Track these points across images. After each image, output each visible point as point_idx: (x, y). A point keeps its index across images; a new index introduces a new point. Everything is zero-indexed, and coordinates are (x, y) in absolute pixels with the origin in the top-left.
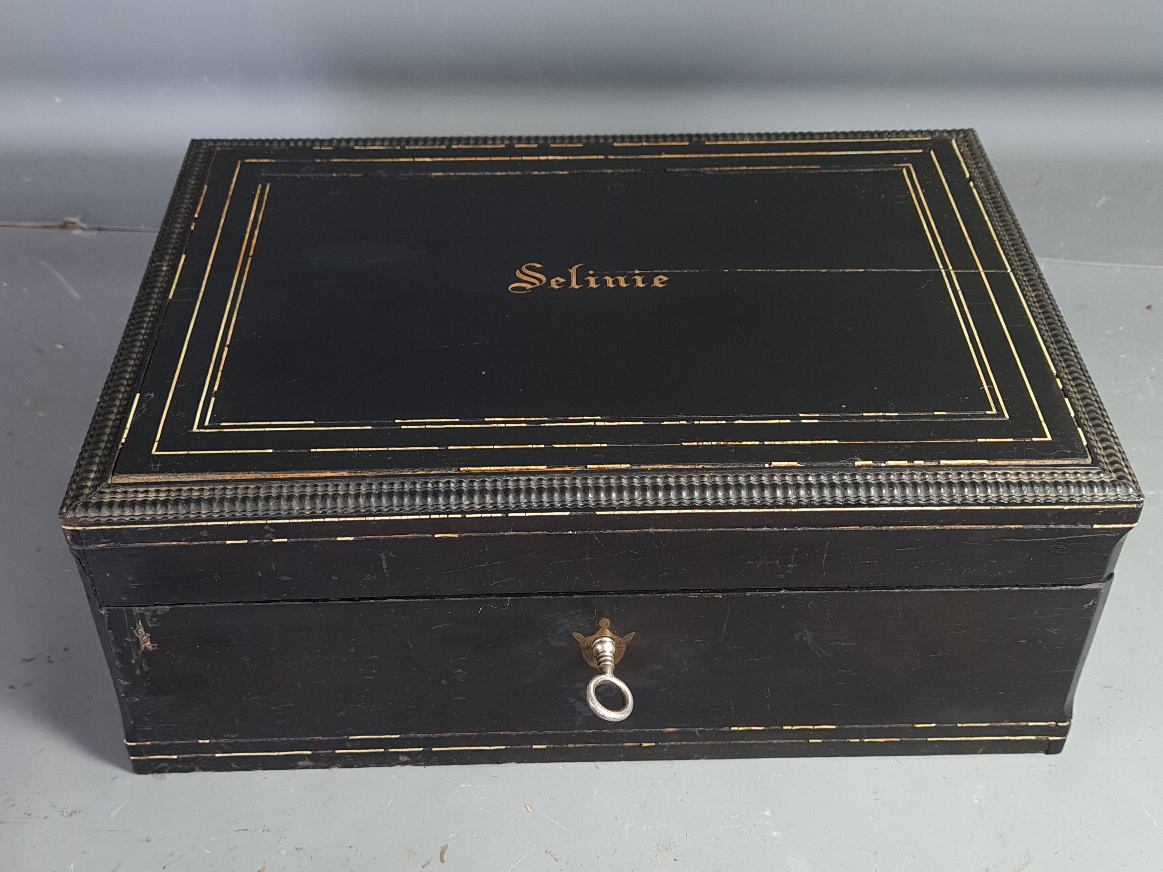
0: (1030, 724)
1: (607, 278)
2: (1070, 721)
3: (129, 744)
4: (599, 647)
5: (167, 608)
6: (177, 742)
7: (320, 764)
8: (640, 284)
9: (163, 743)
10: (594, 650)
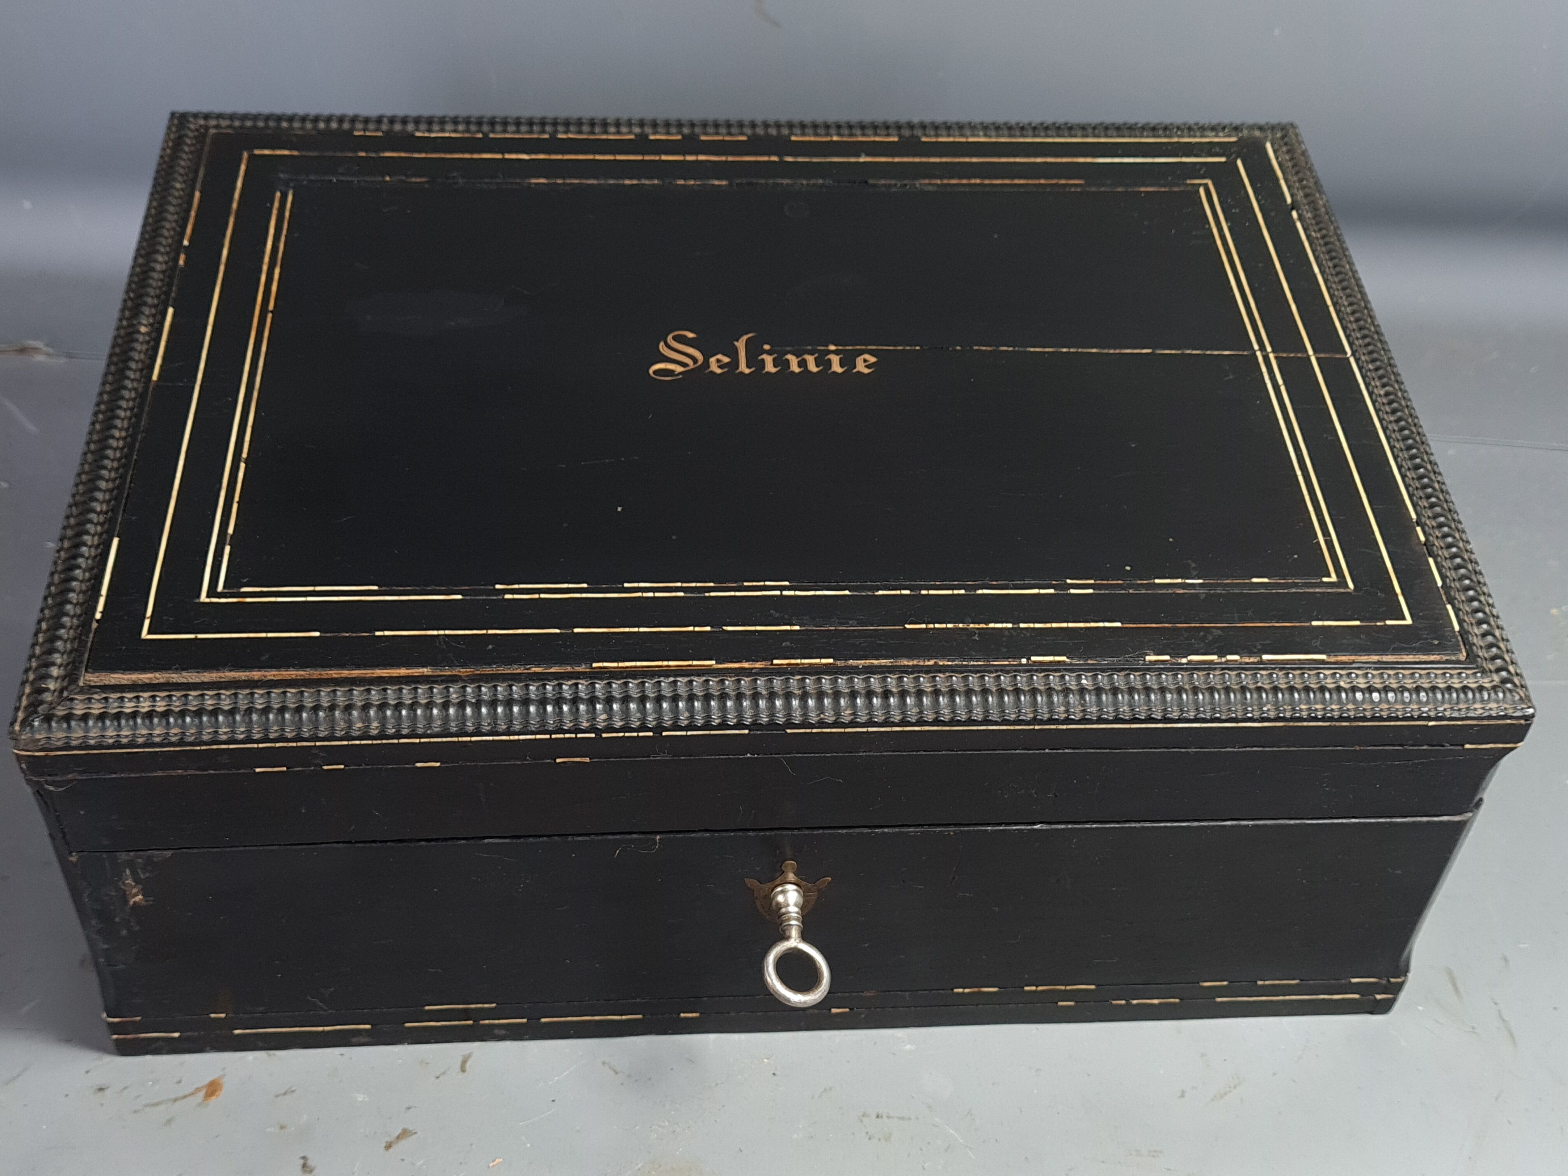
0: (1354, 980)
1: (789, 357)
2: (1406, 976)
3: (111, 1020)
4: (780, 898)
5: (168, 853)
6: (180, 1017)
7: (382, 1040)
8: (837, 368)
10: (774, 904)
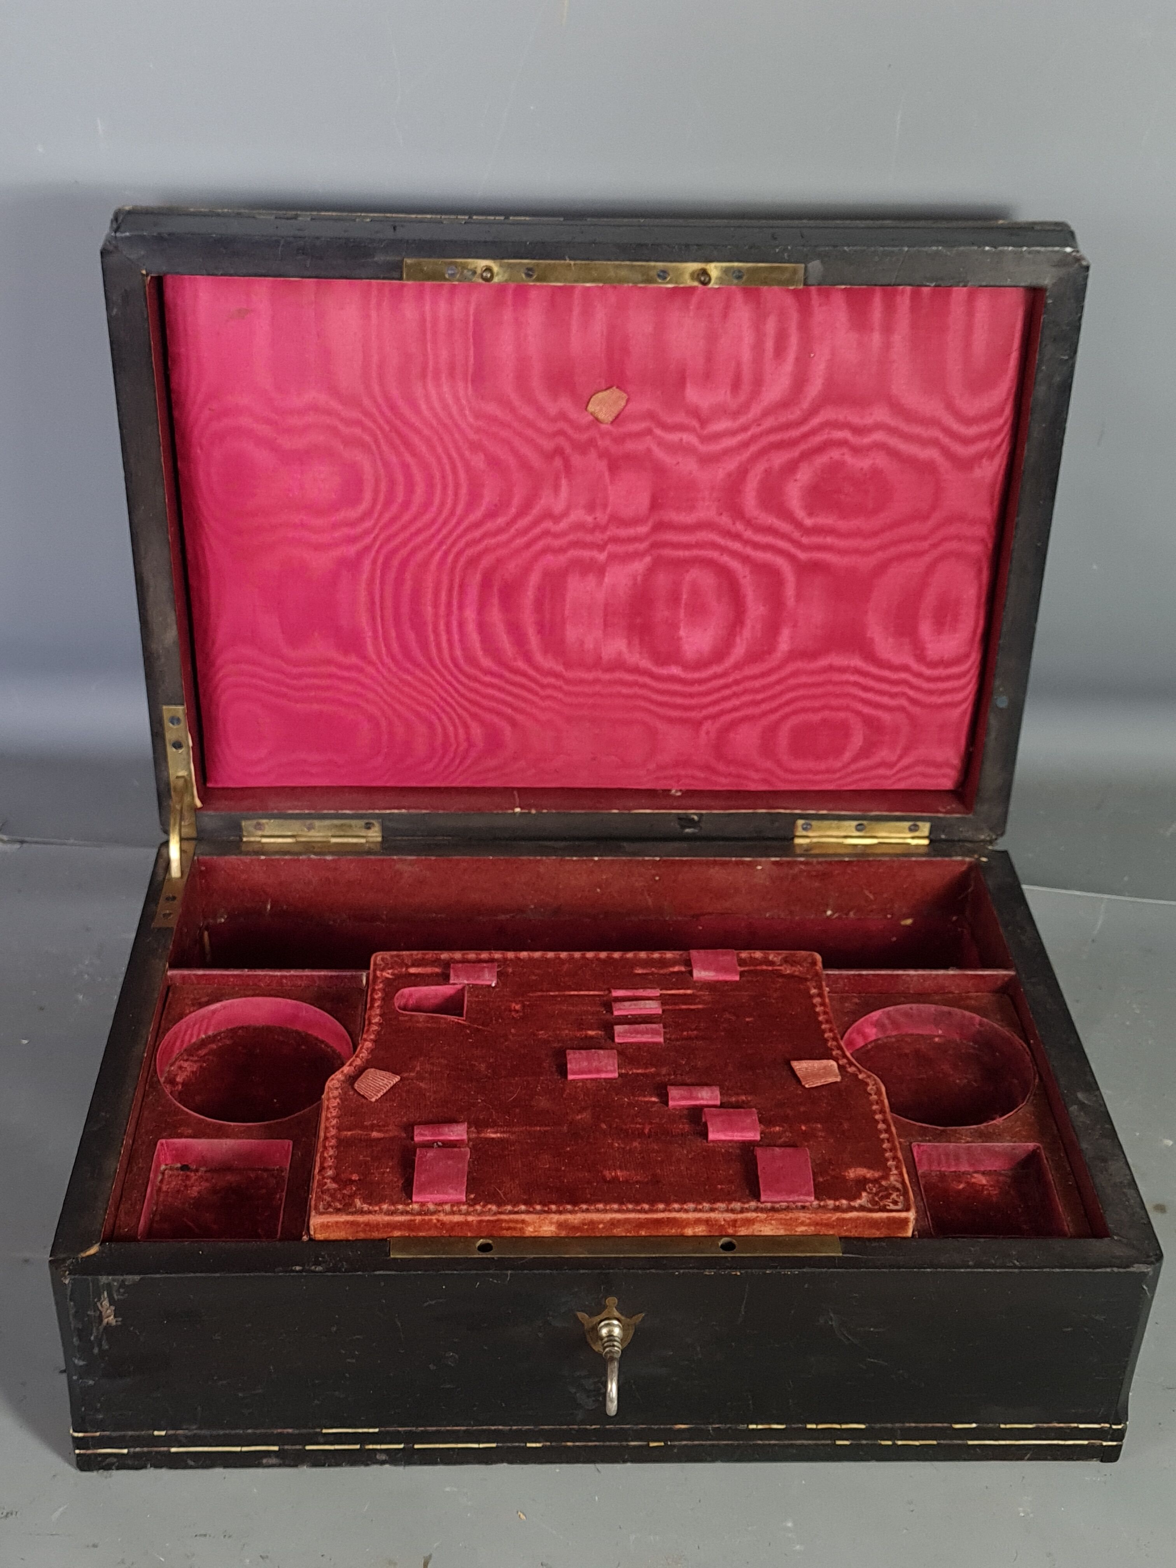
0: (1081, 1426)
2: (1125, 1424)
3: (76, 1434)
4: (605, 1330)
5: (137, 1278)
6: (130, 1433)
7: (287, 1462)
9: (115, 1434)
10: (600, 1334)
